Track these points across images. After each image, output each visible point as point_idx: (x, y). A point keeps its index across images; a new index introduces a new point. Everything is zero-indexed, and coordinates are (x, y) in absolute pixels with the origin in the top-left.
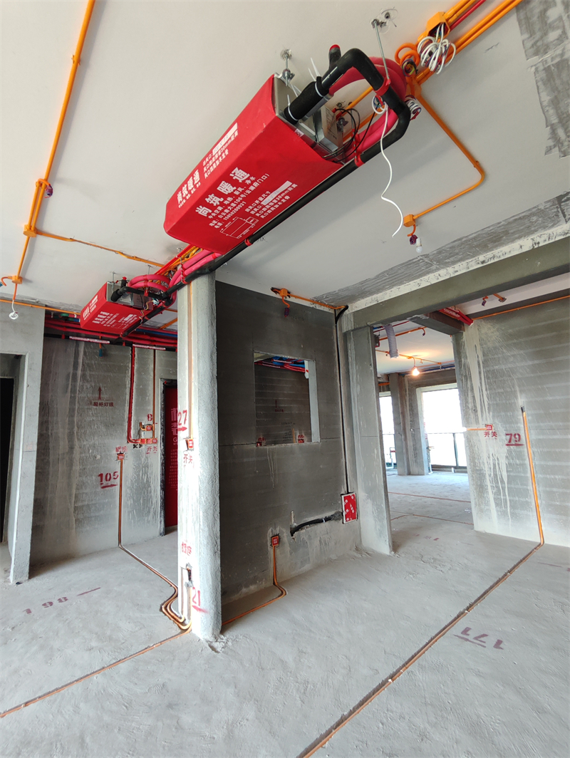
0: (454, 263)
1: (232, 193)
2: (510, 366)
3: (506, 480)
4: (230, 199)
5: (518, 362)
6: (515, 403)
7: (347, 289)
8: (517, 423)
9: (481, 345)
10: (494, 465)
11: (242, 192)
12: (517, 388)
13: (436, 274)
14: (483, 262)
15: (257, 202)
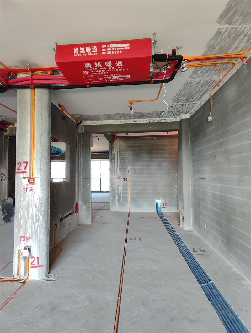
0: (128, 119)
1: (109, 67)
2: (127, 156)
3: (121, 194)
4: (104, 68)
5: (129, 155)
6: (127, 169)
7: (89, 116)
8: (127, 175)
9: (119, 148)
10: (119, 189)
11: (111, 69)
12: (128, 164)
13: (121, 120)
14: (136, 122)
15: (112, 75)
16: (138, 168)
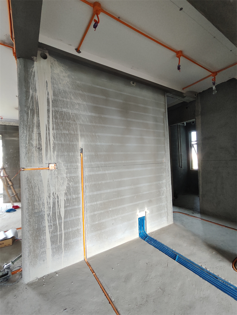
3: (63, 216)
5: (82, 111)
6: (76, 145)
8: (76, 162)
12: (79, 133)
16: (103, 144)
